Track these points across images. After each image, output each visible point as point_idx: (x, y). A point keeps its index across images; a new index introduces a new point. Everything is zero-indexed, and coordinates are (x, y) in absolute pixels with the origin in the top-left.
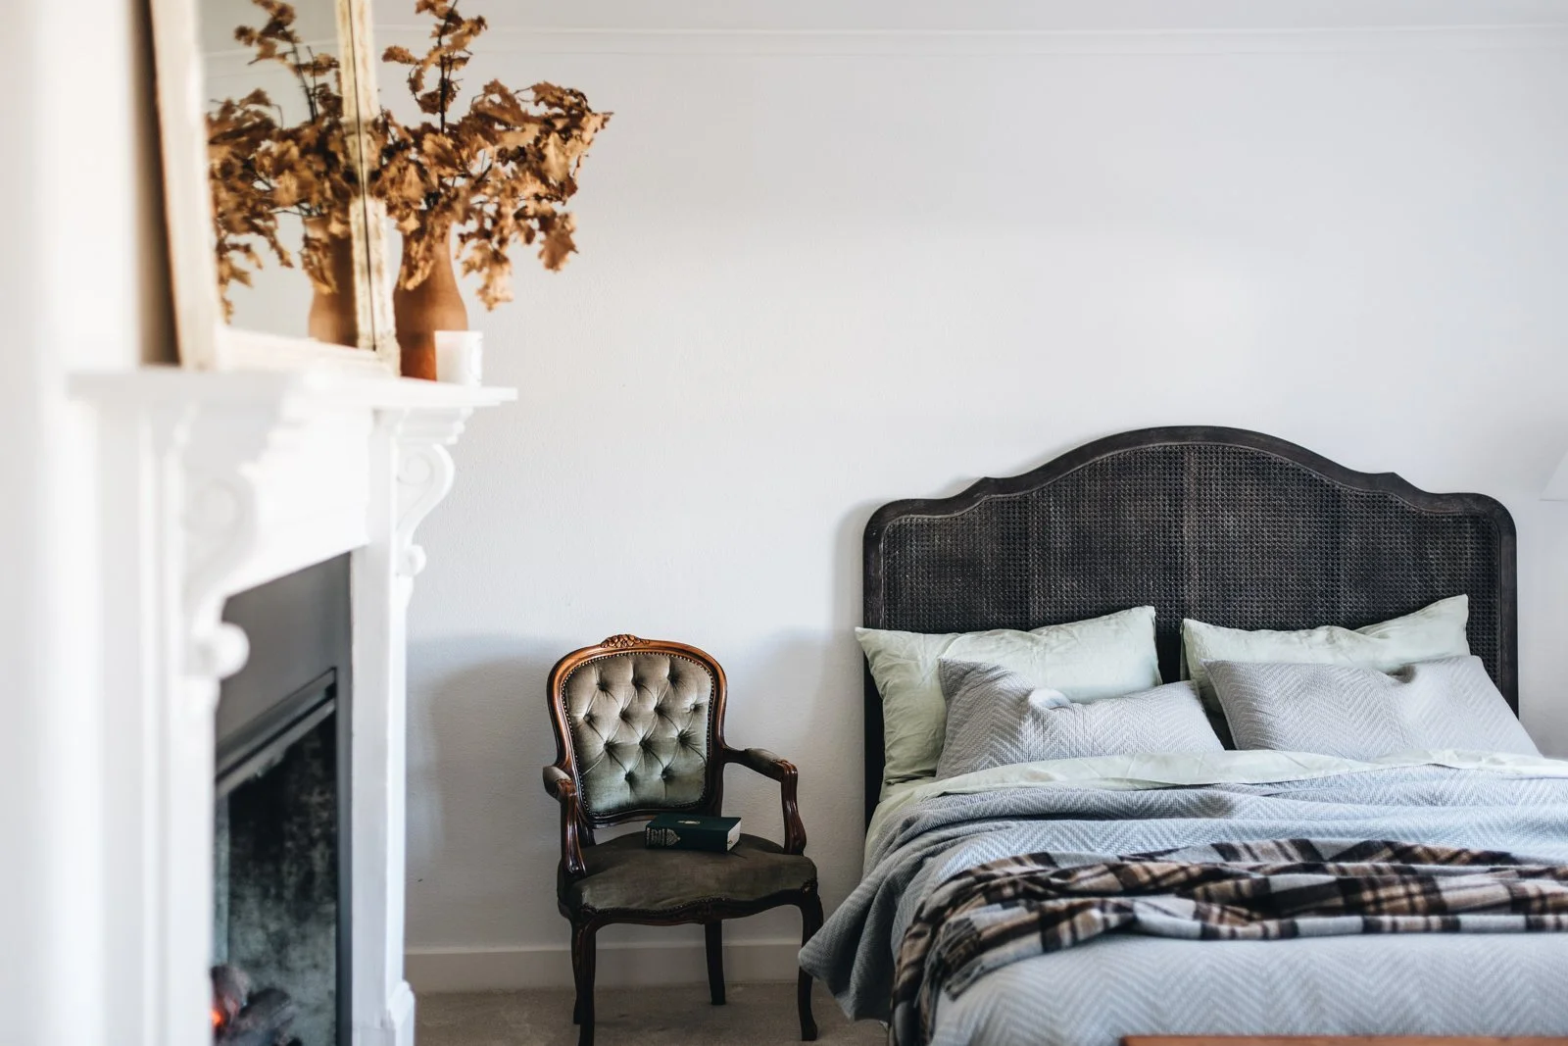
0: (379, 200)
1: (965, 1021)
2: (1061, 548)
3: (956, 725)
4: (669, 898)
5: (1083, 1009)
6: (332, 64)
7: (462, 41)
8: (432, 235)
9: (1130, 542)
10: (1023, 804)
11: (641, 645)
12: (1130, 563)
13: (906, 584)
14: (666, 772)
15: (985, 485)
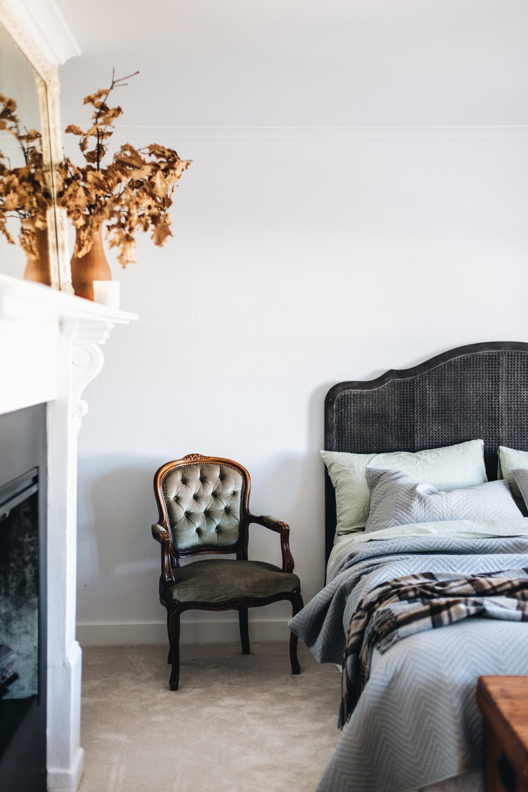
0: (63, 208)
1: (389, 667)
2: (432, 408)
3: (376, 503)
4: (220, 596)
5: (456, 660)
6: (38, 136)
7: (109, 120)
8: (92, 226)
9: (470, 405)
10: (416, 546)
11: (204, 460)
12: (470, 416)
13: (348, 427)
14: (218, 528)
15: (391, 373)
